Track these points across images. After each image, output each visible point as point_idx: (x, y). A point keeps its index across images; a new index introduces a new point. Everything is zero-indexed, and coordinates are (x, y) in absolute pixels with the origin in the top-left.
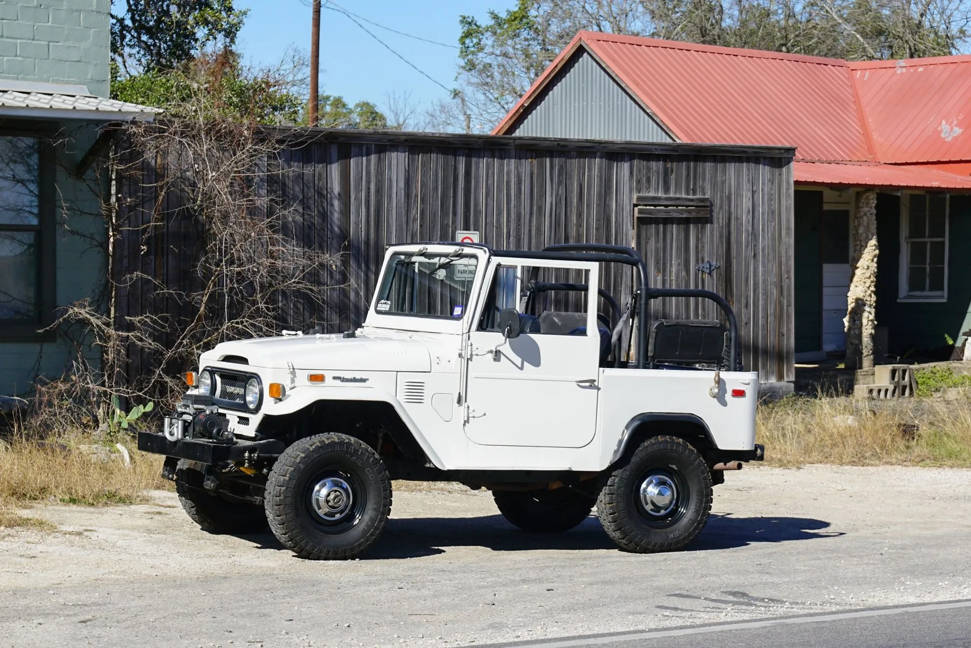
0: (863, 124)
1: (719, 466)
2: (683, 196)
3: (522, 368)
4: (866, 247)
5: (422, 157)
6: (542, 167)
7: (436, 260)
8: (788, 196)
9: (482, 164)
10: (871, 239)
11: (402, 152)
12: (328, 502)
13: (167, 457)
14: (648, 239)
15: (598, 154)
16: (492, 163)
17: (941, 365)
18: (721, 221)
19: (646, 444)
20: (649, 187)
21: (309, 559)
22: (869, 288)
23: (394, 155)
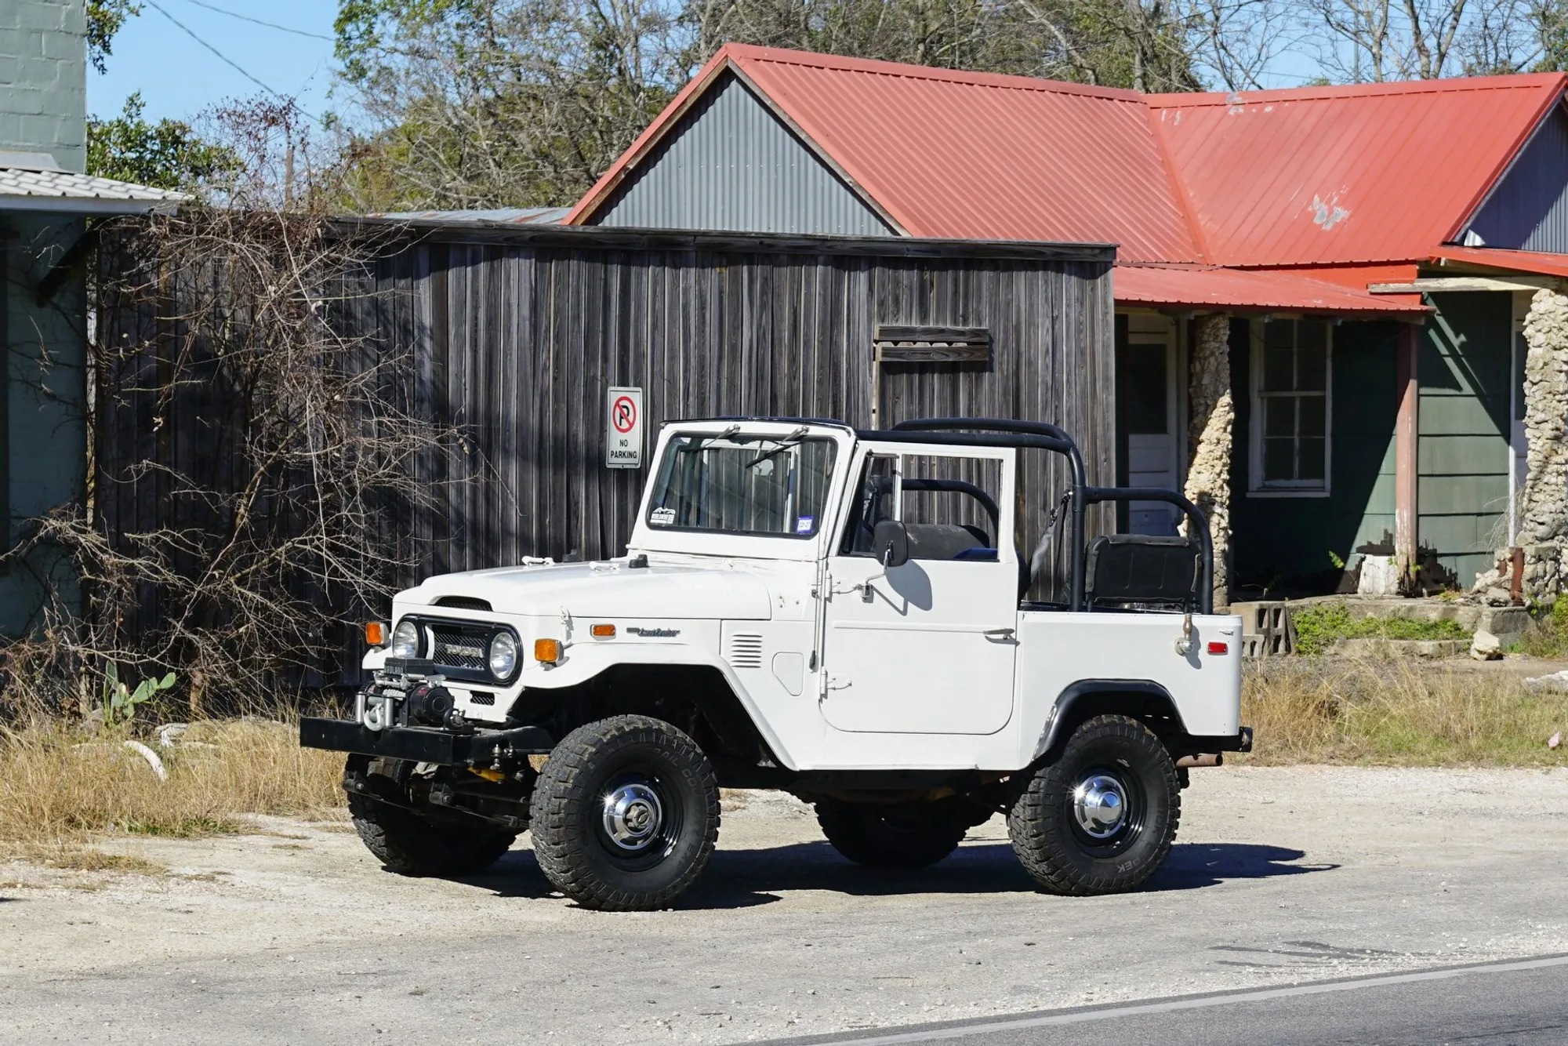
0: (1181, 202)
1: (1187, 759)
2: (949, 326)
3: (904, 613)
4: (1215, 407)
5: (557, 266)
6: (736, 281)
7: (754, 445)
8: (1106, 324)
9: (647, 276)
10: (1223, 395)
11: (525, 258)
12: (626, 821)
13: (349, 757)
14: (896, 397)
15: (821, 259)
16: (661, 275)
17: (1329, 601)
18: (1005, 368)
19: (1084, 728)
20: (898, 311)
21: (600, 910)
22: (1219, 475)
23: (514, 262)
